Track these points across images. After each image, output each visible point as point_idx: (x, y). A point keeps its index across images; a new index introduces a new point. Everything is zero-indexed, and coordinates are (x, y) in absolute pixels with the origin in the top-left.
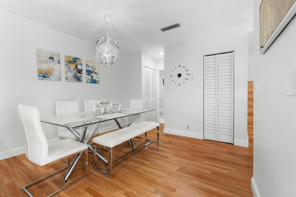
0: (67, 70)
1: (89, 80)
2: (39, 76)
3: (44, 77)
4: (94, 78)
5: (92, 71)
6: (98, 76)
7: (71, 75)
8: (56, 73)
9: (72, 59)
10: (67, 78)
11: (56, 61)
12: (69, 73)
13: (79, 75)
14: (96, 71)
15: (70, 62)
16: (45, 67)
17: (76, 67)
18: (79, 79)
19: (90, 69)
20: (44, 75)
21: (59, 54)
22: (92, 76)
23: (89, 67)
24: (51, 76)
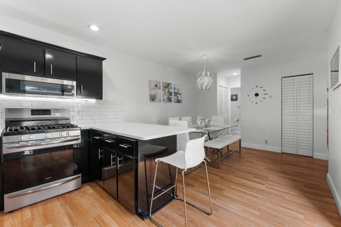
0: (164, 94)
1: (176, 100)
2: (150, 100)
3: (153, 100)
4: (179, 98)
5: (178, 92)
6: (181, 96)
7: (166, 97)
8: (158, 96)
9: (167, 85)
10: (164, 100)
11: (159, 88)
12: (165, 95)
13: (170, 96)
14: (180, 93)
15: (165, 87)
16: (153, 92)
17: (169, 90)
18: (170, 100)
19: (176, 91)
20: (153, 98)
21: (160, 82)
22: (178, 97)
23: (176, 89)
24: (156, 99)
